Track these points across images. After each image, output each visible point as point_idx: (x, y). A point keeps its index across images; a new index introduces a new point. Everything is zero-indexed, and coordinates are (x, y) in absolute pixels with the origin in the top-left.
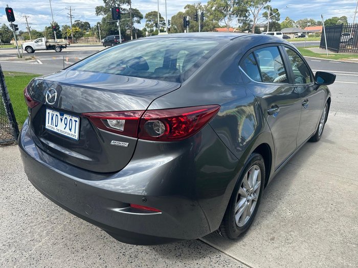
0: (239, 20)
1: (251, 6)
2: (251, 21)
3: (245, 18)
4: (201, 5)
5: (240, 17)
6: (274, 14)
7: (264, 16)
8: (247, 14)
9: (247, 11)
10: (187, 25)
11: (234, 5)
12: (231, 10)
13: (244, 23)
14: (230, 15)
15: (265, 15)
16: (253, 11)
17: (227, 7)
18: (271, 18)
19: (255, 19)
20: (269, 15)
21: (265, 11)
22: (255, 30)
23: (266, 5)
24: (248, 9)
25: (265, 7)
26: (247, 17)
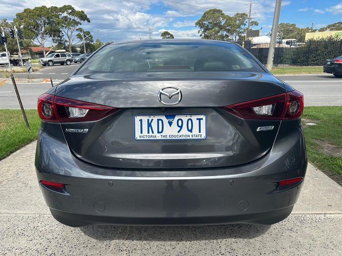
0: (53, 40)
1: (63, 27)
2: (66, 41)
3: (59, 38)
4: (7, 21)
5: (54, 37)
6: (87, 36)
7: (78, 38)
8: (61, 35)
9: (60, 32)
10: (4, 42)
11: (44, 24)
12: (43, 29)
13: (59, 43)
14: (43, 34)
15: (79, 36)
16: (66, 32)
17: (38, 27)
18: (85, 40)
19: (70, 40)
20: (83, 37)
21: (78, 32)
22: (72, 50)
23: (78, 28)
24: (61, 29)
25: (77, 30)
26: (61, 37)
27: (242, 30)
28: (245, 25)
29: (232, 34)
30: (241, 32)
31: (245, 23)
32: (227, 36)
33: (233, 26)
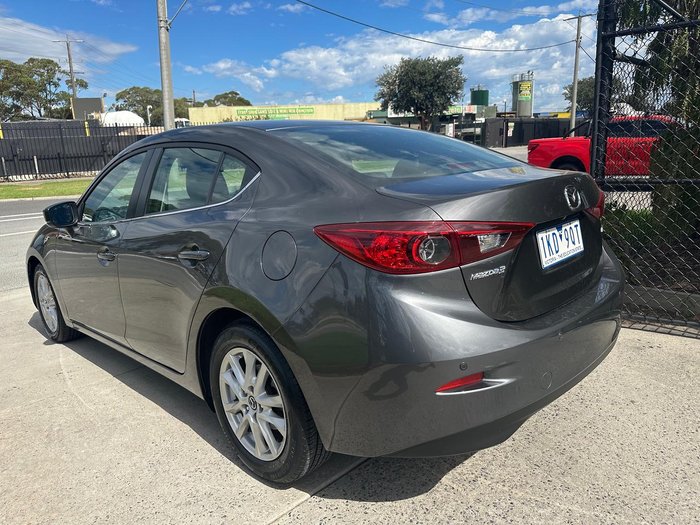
27: (54, 97)
28: (56, 85)
29: (29, 104)
30: (50, 101)
31: (55, 80)
32: (18, 108)
33: (30, 85)
